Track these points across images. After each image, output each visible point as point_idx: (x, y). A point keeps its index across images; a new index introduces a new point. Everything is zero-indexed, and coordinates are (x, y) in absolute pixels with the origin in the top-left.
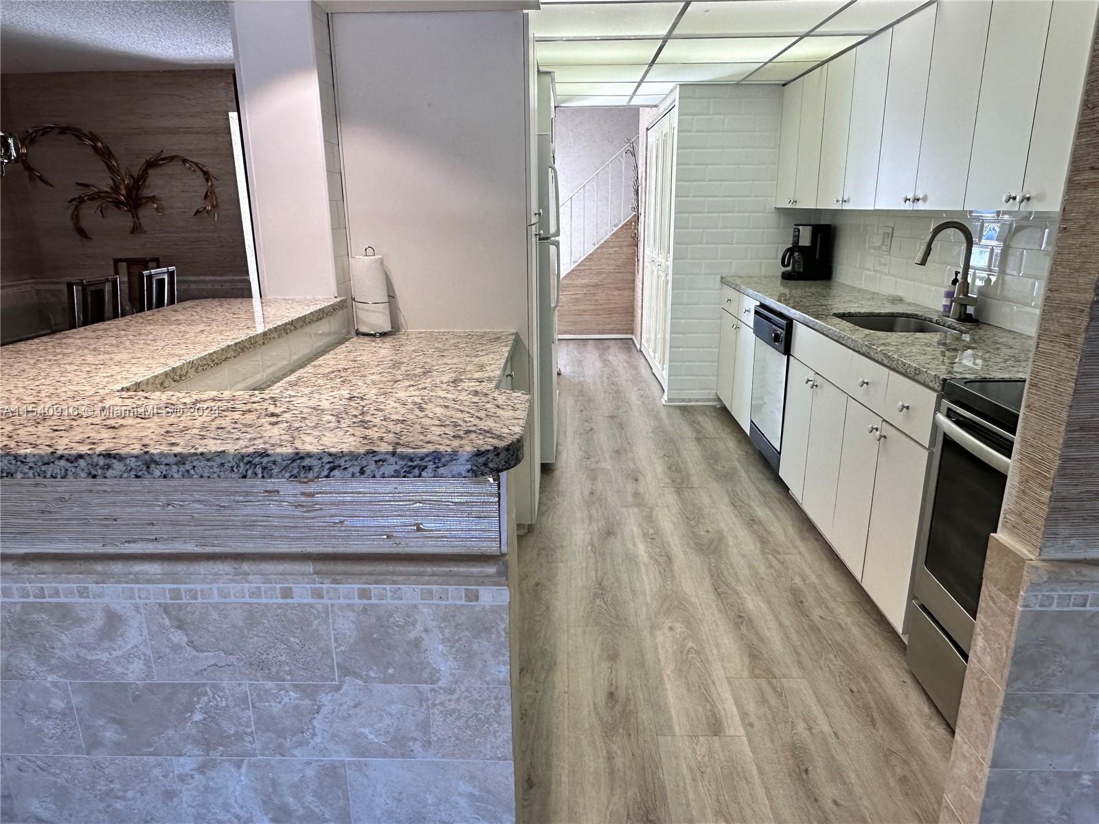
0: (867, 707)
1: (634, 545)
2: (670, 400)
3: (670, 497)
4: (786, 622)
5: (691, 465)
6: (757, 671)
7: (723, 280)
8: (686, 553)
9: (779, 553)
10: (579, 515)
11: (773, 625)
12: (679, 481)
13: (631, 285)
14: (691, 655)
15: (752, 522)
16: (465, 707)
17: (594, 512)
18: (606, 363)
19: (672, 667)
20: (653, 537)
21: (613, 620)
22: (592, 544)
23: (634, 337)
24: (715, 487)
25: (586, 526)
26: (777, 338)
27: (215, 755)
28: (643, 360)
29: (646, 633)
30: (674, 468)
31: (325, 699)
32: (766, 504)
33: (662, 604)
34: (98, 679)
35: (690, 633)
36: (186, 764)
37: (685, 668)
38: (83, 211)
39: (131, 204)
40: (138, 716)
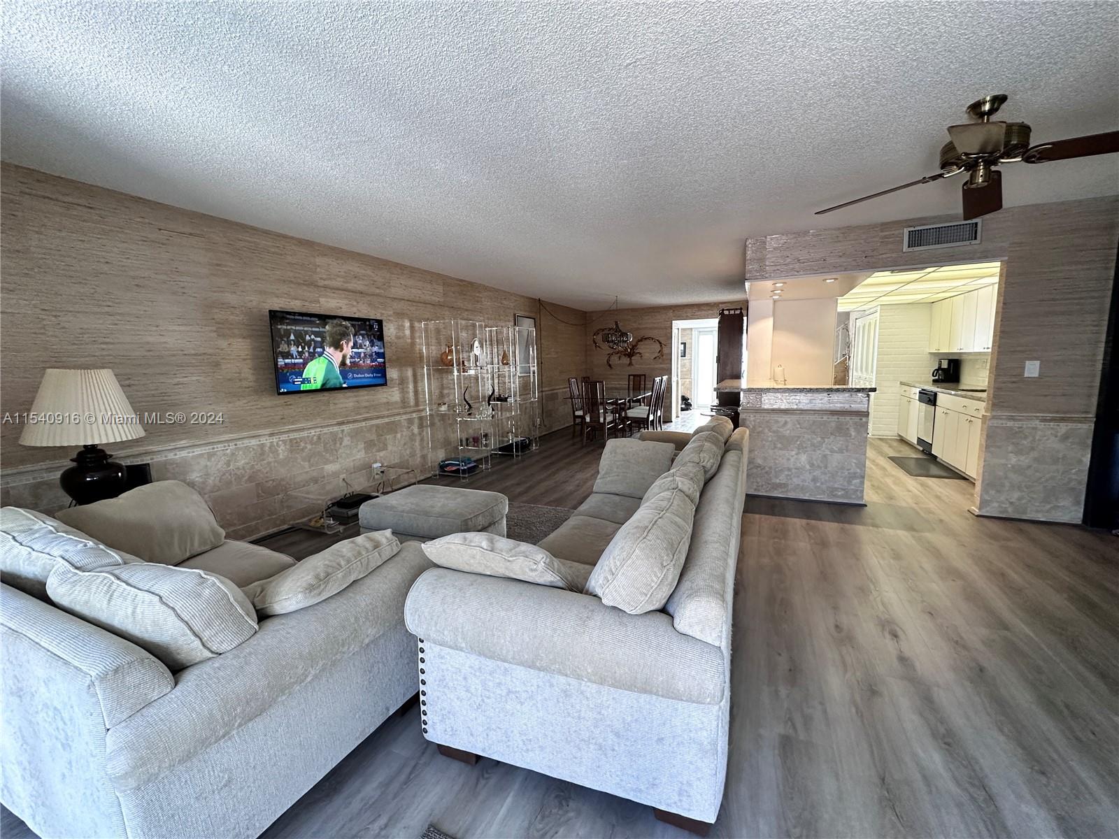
7: (901, 383)
16: (857, 443)
26: (930, 400)
27: (801, 451)
31: (826, 440)
34: (780, 434)
36: (794, 453)
38: (612, 358)
39: (630, 355)
40: (786, 442)
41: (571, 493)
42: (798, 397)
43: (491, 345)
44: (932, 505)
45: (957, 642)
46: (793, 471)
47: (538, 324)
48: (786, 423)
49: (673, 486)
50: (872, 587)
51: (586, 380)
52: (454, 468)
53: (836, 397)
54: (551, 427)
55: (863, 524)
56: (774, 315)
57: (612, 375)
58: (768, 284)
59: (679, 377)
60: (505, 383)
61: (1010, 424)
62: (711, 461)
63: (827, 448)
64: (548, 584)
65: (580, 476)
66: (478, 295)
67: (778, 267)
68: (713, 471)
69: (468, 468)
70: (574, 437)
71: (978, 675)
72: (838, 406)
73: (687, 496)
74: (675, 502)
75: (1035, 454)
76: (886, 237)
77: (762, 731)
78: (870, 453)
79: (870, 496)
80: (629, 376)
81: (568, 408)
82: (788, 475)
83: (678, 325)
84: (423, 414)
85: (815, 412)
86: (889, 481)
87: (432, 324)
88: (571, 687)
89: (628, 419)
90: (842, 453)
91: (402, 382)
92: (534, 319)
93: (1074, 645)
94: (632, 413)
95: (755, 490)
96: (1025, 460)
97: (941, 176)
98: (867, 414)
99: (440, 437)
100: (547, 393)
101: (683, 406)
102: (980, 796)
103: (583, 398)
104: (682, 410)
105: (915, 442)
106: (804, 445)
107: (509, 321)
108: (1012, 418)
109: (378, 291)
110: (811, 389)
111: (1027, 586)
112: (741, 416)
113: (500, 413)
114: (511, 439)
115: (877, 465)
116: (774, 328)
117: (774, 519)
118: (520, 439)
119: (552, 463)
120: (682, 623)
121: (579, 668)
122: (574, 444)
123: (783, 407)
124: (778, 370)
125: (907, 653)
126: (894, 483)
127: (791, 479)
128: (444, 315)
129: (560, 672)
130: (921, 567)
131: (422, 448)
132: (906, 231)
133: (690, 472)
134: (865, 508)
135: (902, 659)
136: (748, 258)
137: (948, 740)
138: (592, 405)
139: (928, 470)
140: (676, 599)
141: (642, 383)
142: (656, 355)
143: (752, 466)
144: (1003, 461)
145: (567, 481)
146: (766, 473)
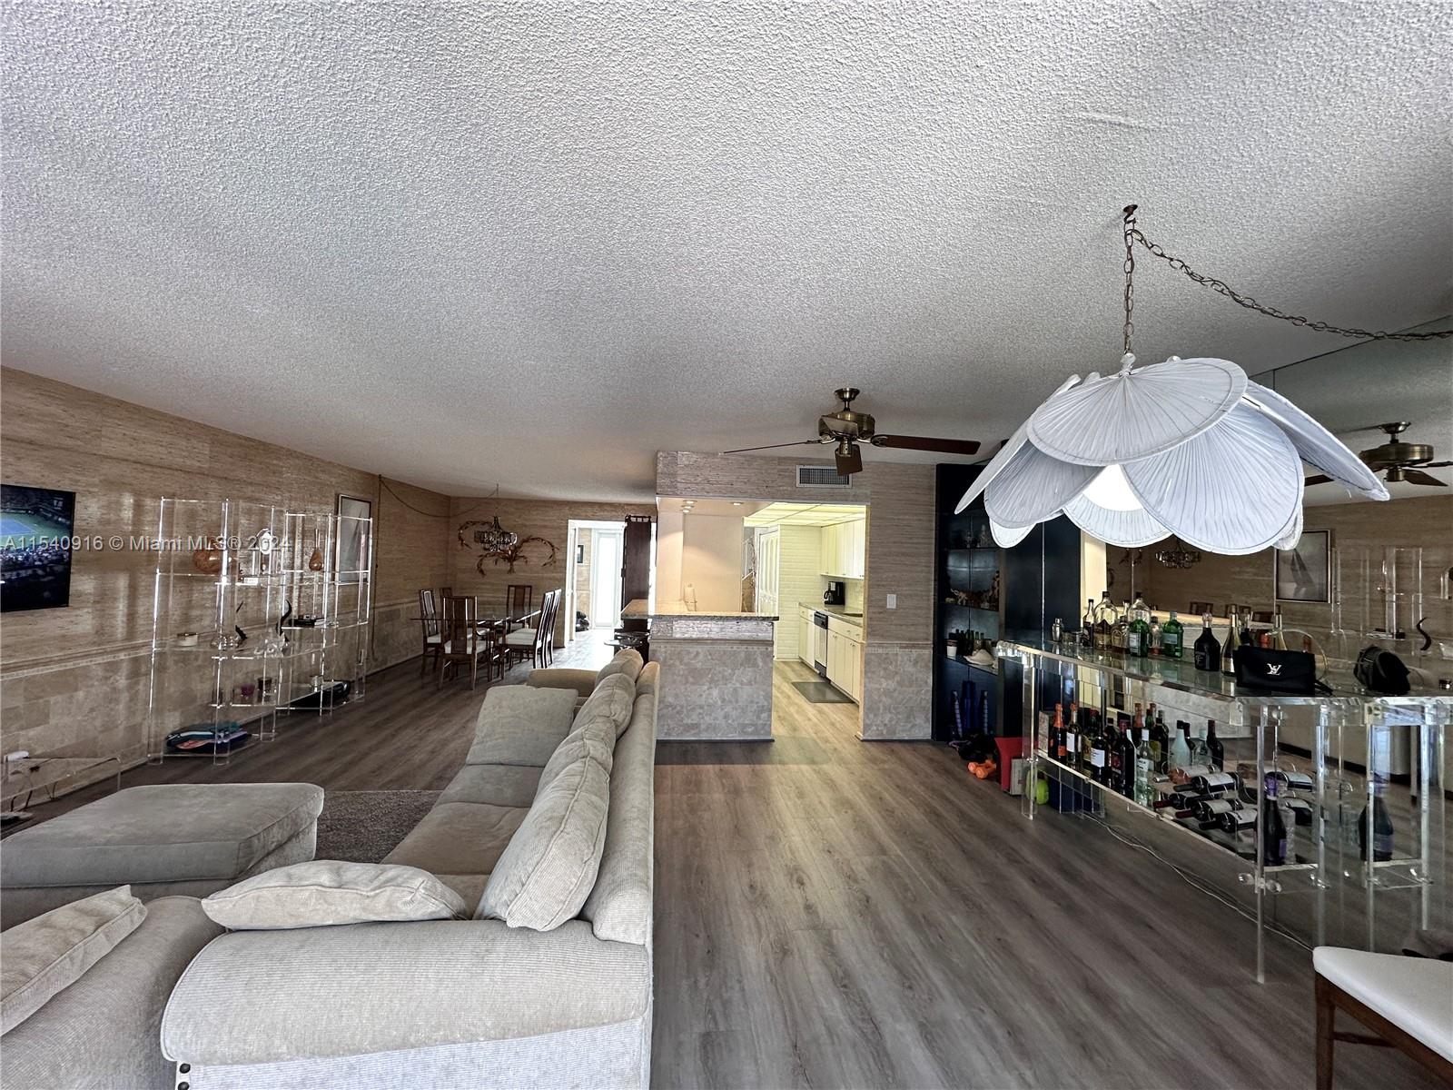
7: (800, 604)
26: (823, 623)
27: (712, 685)
31: (736, 672)
34: (691, 667)
36: (705, 688)
38: (485, 561)
39: (511, 559)
40: (696, 675)
41: (422, 765)
42: (709, 626)
43: (292, 538)
44: (828, 732)
45: (849, 877)
46: (706, 708)
47: (375, 509)
48: (698, 653)
49: (583, 754)
50: (781, 832)
51: (446, 592)
52: (200, 744)
53: (744, 625)
54: (385, 661)
55: (771, 762)
56: (684, 530)
57: (483, 584)
58: (678, 501)
59: (575, 588)
60: (311, 597)
61: (880, 651)
62: (624, 712)
63: (737, 681)
64: (426, 918)
65: (435, 736)
66: (275, 462)
67: (689, 485)
68: (624, 725)
69: (232, 741)
70: (423, 674)
71: (865, 907)
72: (746, 635)
73: (600, 764)
74: (589, 776)
75: (897, 678)
76: (782, 470)
77: (682, 1037)
78: (776, 679)
79: (778, 730)
80: (510, 586)
81: (415, 631)
82: (700, 714)
83: (574, 525)
84: (143, 653)
85: (725, 641)
86: (792, 710)
87: (179, 504)
88: (457, 1058)
89: (506, 646)
90: (752, 685)
91: (103, 599)
92: (370, 503)
93: (928, 858)
94: (512, 639)
95: (666, 734)
96: (892, 684)
97: (819, 441)
98: (771, 643)
99: (172, 690)
100: (381, 610)
101: (579, 625)
102: (868, 1028)
103: (442, 619)
104: (578, 630)
105: (813, 665)
106: (716, 679)
107: (327, 504)
108: (880, 646)
109: (69, 442)
110: (721, 617)
111: (897, 806)
112: (651, 647)
113: (297, 644)
114: (318, 686)
115: (782, 692)
116: (685, 543)
117: (686, 769)
118: (333, 683)
119: (388, 720)
120: (603, 930)
121: (474, 1026)
122: (423, 687)
123: (694, 636)
124: (689, 590)
125: (812, 899)
126: (798, 712)
127: (703, 718)
128: (207, 488)
129: (446, 1041)
130: (821, 802)
131: (131, 712)
132: (798, 468)
133: (601, 731)
134: (774, 744)
135: (809, 908)
136: (659, 471)
137: (844, 982)
138: (455, 628)
139: (824, 695)
140: (595, 899)
141: (527, 596)
142: (546, 561)
143: (662, 706)
144: (877, 686)
145: (415, 746)
146: (678, 712)
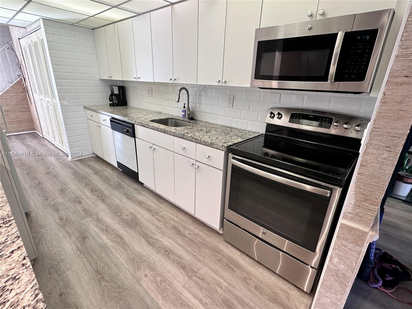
0: (227, 265)
1: (101, 239)
2: (72, 158)
3: (102, 206)
4: (182, 244)
5: (100, 186)
6: (190, 274)
7: (85, 107)
8: (126, 231)
9: (159, 213)
10: (61, 235)
11: (179, 247)
12: (100, 195)
13: (28, 109)
14: (163, 285)
15: (140, 203)
17: (68, 229)
18: (28, 146)
19: (160, 297)
20: (107, 230)
21: (118, 290)
22: (79, 249)
23: (36, 132)
24: (116, 193)
25: (68, 239)
28: (47, 142)
29: (137, 287)
30: (94, 190)
32: (139, 193)
33: (134, 265)
35: (154, 272)
37: (165, 294)
105: (116, 165)
